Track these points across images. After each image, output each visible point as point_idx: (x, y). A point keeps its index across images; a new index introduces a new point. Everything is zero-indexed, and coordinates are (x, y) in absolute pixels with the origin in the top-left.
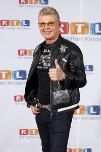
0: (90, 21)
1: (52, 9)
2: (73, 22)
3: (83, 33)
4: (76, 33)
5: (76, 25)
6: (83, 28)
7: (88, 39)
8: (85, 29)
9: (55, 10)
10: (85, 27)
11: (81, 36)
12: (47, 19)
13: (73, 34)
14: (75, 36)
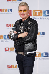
0: (43, 10)
1: (25, 3)
2: (34, 10)
3: (39, 15)
4: (36, 15)
5: (36, 11)
6: (39, 13)
7: (42, 18)
8: (40, 13)
9: (27, 4)
10: (40, 12)
11: (38, 17)
12: (23, 8)
13: (34, 16)
14: (35, 17)
